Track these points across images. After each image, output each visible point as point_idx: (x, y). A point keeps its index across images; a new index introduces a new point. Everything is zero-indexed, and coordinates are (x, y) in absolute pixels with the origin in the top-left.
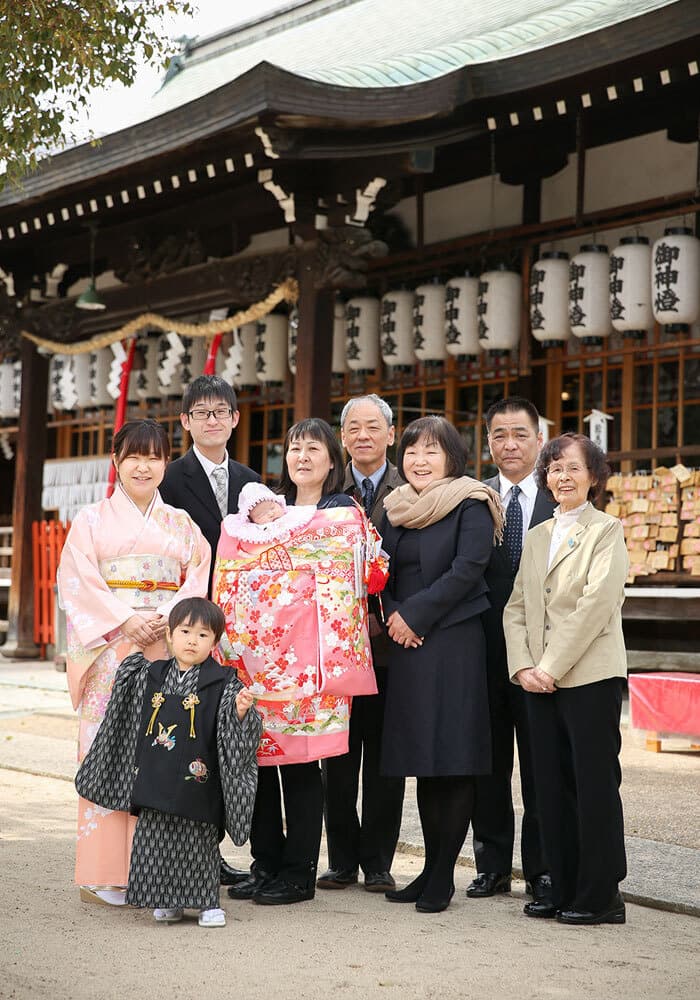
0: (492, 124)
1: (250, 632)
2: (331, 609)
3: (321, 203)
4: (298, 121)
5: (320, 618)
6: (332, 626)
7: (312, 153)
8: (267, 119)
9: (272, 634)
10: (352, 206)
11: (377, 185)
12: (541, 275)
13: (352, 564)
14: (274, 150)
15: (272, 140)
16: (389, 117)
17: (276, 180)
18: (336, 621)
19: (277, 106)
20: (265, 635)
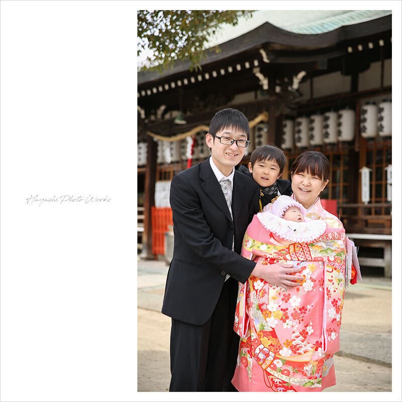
0: (350, 50)
1: (282, 310)
2: (332, 291)
3: (278, 82)
4: (277, 47)
5: (326, 296)
6: (332, 303)
7: (282, 60)
8: (265, 46)
9: (299, 312)
10: (291, 83)
11: (302, 74)
12: (365, 112)
13: (345, 261)
14: (268, 59)
15: (267, 54)
16: (312, 46)
17: (261, 72)
18: (334, 300)
19: (272, 40)
20: (294, 312)
